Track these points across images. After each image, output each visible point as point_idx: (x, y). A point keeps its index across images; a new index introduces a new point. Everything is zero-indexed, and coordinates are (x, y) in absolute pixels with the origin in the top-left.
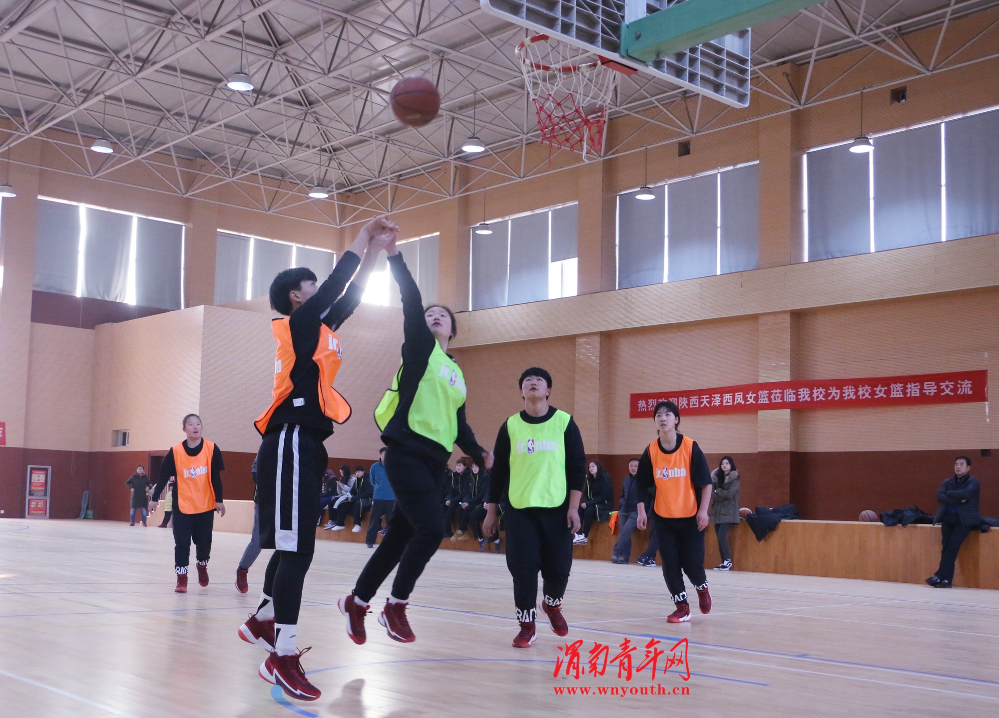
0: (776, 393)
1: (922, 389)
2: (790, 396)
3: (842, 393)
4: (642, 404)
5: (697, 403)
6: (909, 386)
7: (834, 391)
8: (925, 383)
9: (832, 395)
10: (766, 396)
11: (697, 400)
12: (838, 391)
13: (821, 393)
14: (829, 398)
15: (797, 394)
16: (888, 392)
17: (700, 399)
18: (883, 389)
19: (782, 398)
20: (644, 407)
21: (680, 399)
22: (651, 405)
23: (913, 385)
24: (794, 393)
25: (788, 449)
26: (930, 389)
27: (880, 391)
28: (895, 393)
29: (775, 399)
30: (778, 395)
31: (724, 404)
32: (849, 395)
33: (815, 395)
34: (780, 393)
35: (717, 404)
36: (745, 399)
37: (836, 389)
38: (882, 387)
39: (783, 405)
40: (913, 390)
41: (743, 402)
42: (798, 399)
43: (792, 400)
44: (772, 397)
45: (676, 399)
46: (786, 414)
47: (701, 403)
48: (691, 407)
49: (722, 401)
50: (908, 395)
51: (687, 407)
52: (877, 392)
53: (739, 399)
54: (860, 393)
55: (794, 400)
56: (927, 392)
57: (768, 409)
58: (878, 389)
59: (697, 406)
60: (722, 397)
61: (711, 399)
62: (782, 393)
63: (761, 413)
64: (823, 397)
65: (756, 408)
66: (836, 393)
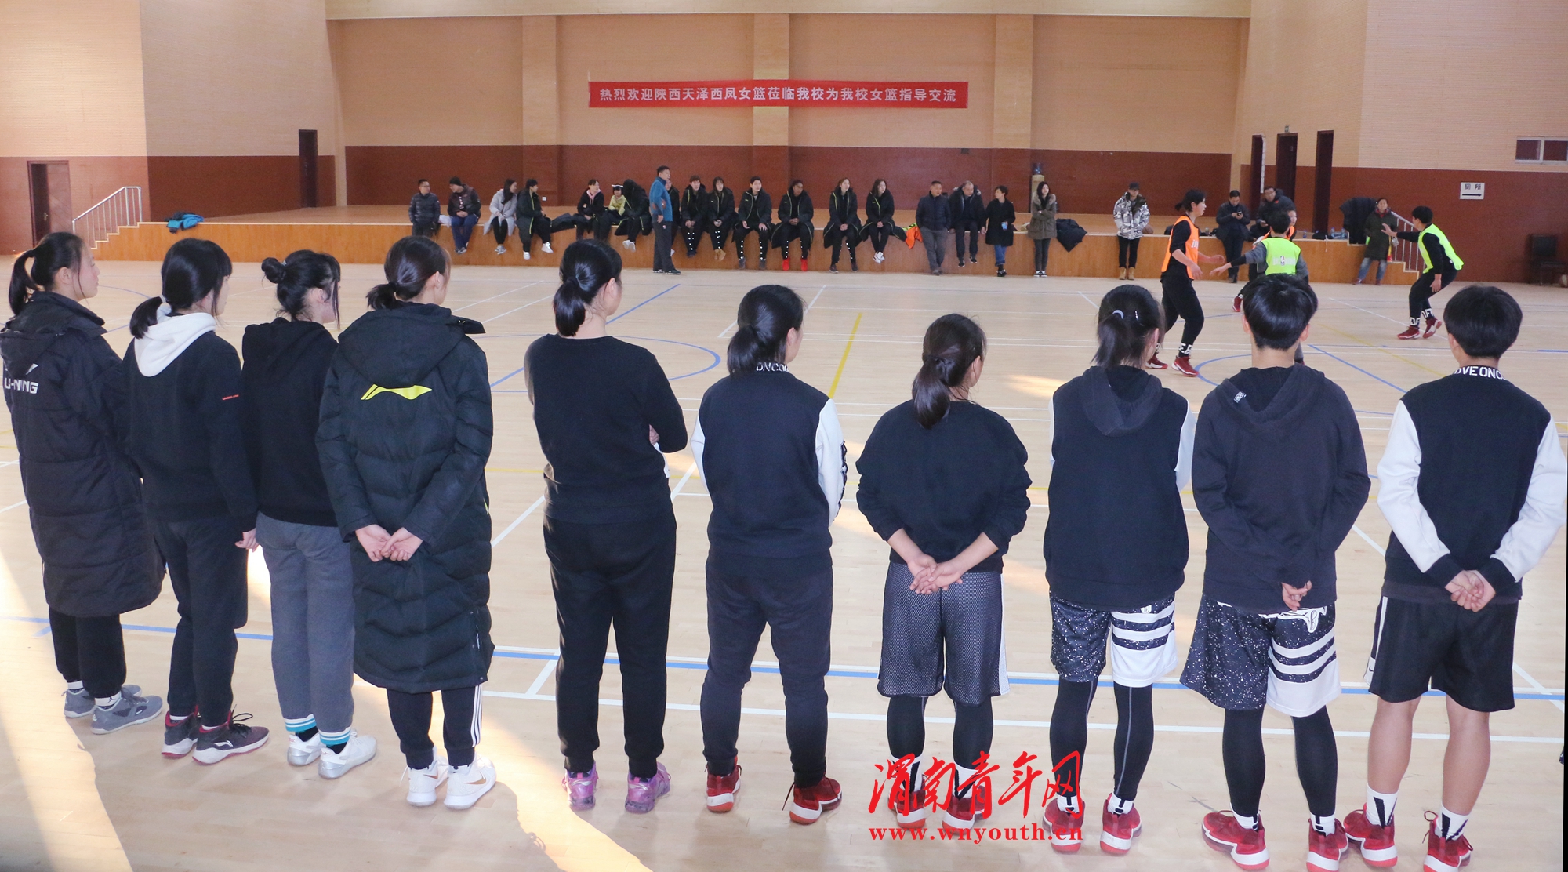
0: (773, 91)
1: (913, 95)
2: (788, 93)
3: (840, 94)
4: (605, 93)
5: (679, 96)
6: (902, 91)
7: (832, 92)
8: (916, 90)
9: (830, 97)
10: (762, 92)
11: (679, 93)
12: (837, 92)
13: (820, 93)
14: (828, 98)
15: (796, 93)
16: (883, 96)
17: (681, 91)
18: (879, 92)
19: (780, 95)
20: (608, 97)
21: (657, 90)
22: (617, 95)
23: (906, 90)
24: (793, 92)
25: (786, 144)
26: (921, 95)
27: (876, 94)
28: (890, 97)
29: (772, 96)
30: (775, 92)
31: (713, 98)
32: (847, 96)
33: (814, 95)
34: (777, 91)
35: (704, 98)
36: (738, 94)
37: (835, 90)
38: (878, 90)
39: (781, 102)
40: (906, 95)
41: (735, 98)
42: (796, 98)
43: (791, 98)
44: (769, 94)
45: (651, 90)
46: (784, 110)
47: (682, 96)
48: (671, 99)
49: (709, 95)
50: (901, 99)
51: (665, 99)
52: (873, 95)
53: (731, 95)
54: (858, 95)
55: (793, 98)
56: (918, 98)
57: (765, 105)
58: (874, 92)
59: (679, 99)
60: (709, 91)
61: (695, 92)
62: (781, 91)
63: (756, 109)
64: (822, 96)
65: (752, 103)
66: (835, 94)
